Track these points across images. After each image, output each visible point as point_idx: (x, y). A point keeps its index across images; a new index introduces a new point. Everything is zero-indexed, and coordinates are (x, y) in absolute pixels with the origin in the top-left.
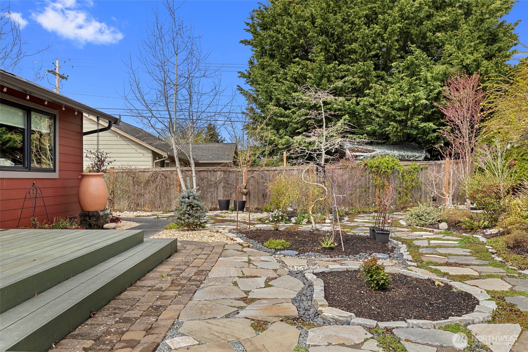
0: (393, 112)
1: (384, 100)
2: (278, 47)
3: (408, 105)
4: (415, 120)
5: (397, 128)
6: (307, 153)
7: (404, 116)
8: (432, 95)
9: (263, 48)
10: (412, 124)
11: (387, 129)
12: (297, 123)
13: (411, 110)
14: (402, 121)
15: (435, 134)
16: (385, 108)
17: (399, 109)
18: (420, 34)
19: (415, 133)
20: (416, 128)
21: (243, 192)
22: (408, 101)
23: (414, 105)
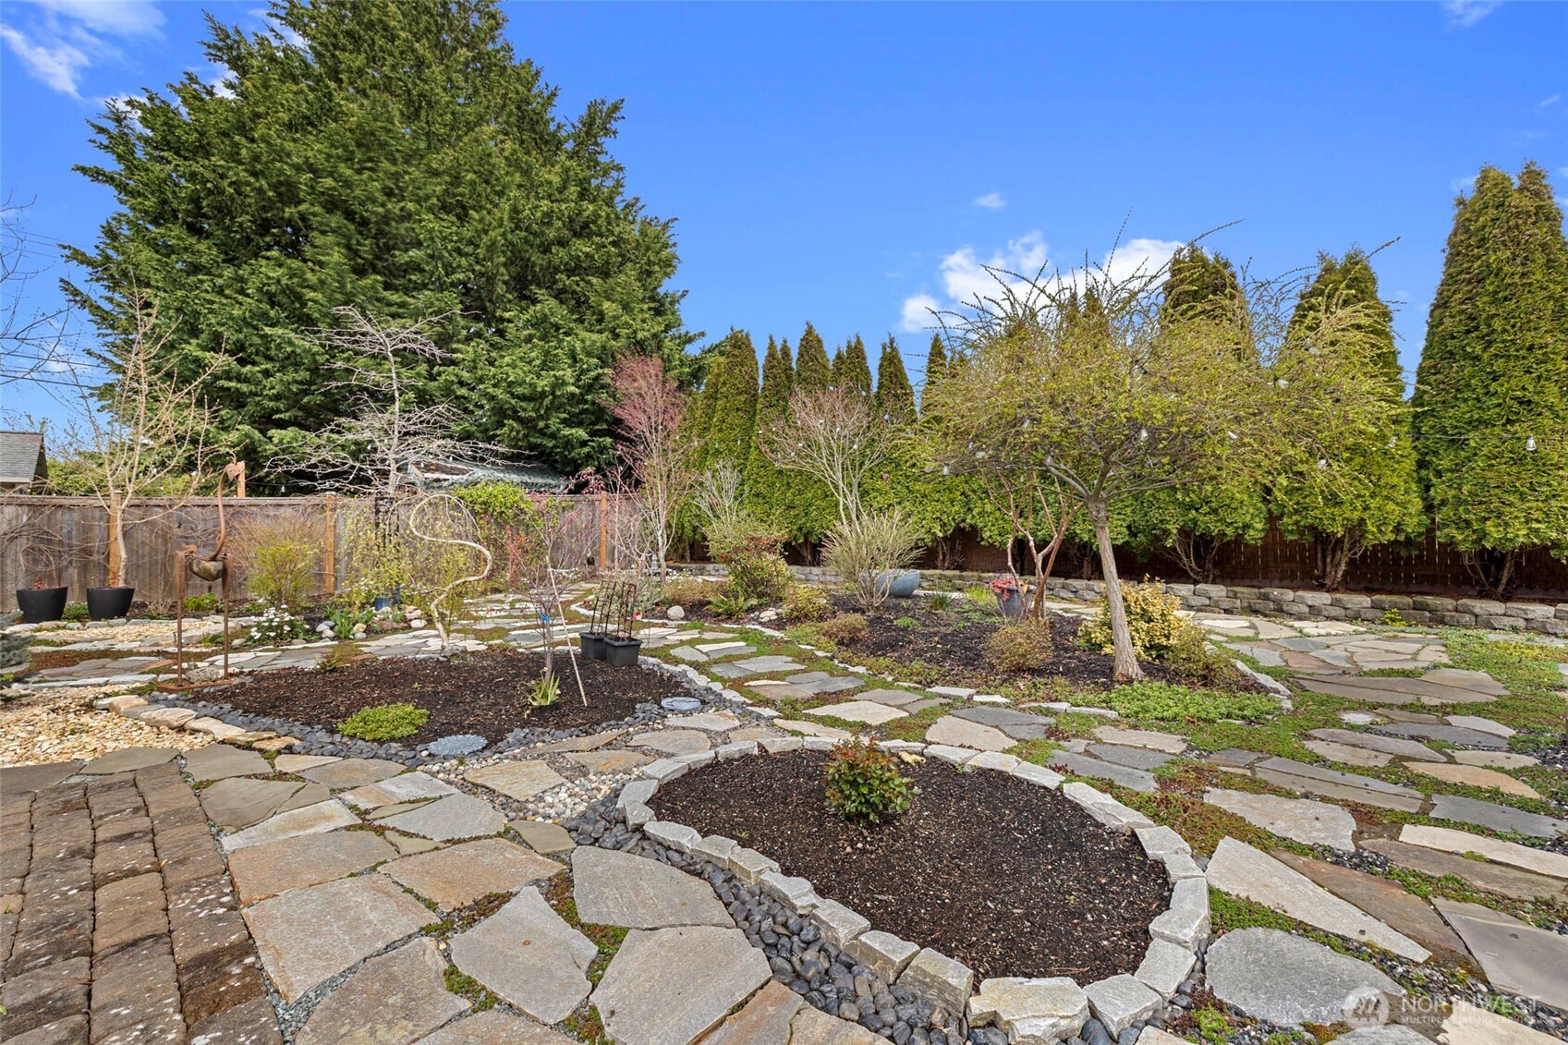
0: (513, 402)
1: (494, 376)
2: (220, 211)
3: (544, 392)
4: (554, 423)
5: (518, 432)
6: (353, 467)
7: (533, 410)
8: (585, 379)
9: (164, 202)
10: (547, 426)
11: (498, 432)
12: (277, 398)
13: (547, 401)
14: (530, 420)
15: (586, 450)
16: (499, 392)
17: (523, 398)
18: (548, 267)
19: (550, 445)
20: (553, 436)
21: (206, 570)
22: (543, 384)
23: (553, 393)
